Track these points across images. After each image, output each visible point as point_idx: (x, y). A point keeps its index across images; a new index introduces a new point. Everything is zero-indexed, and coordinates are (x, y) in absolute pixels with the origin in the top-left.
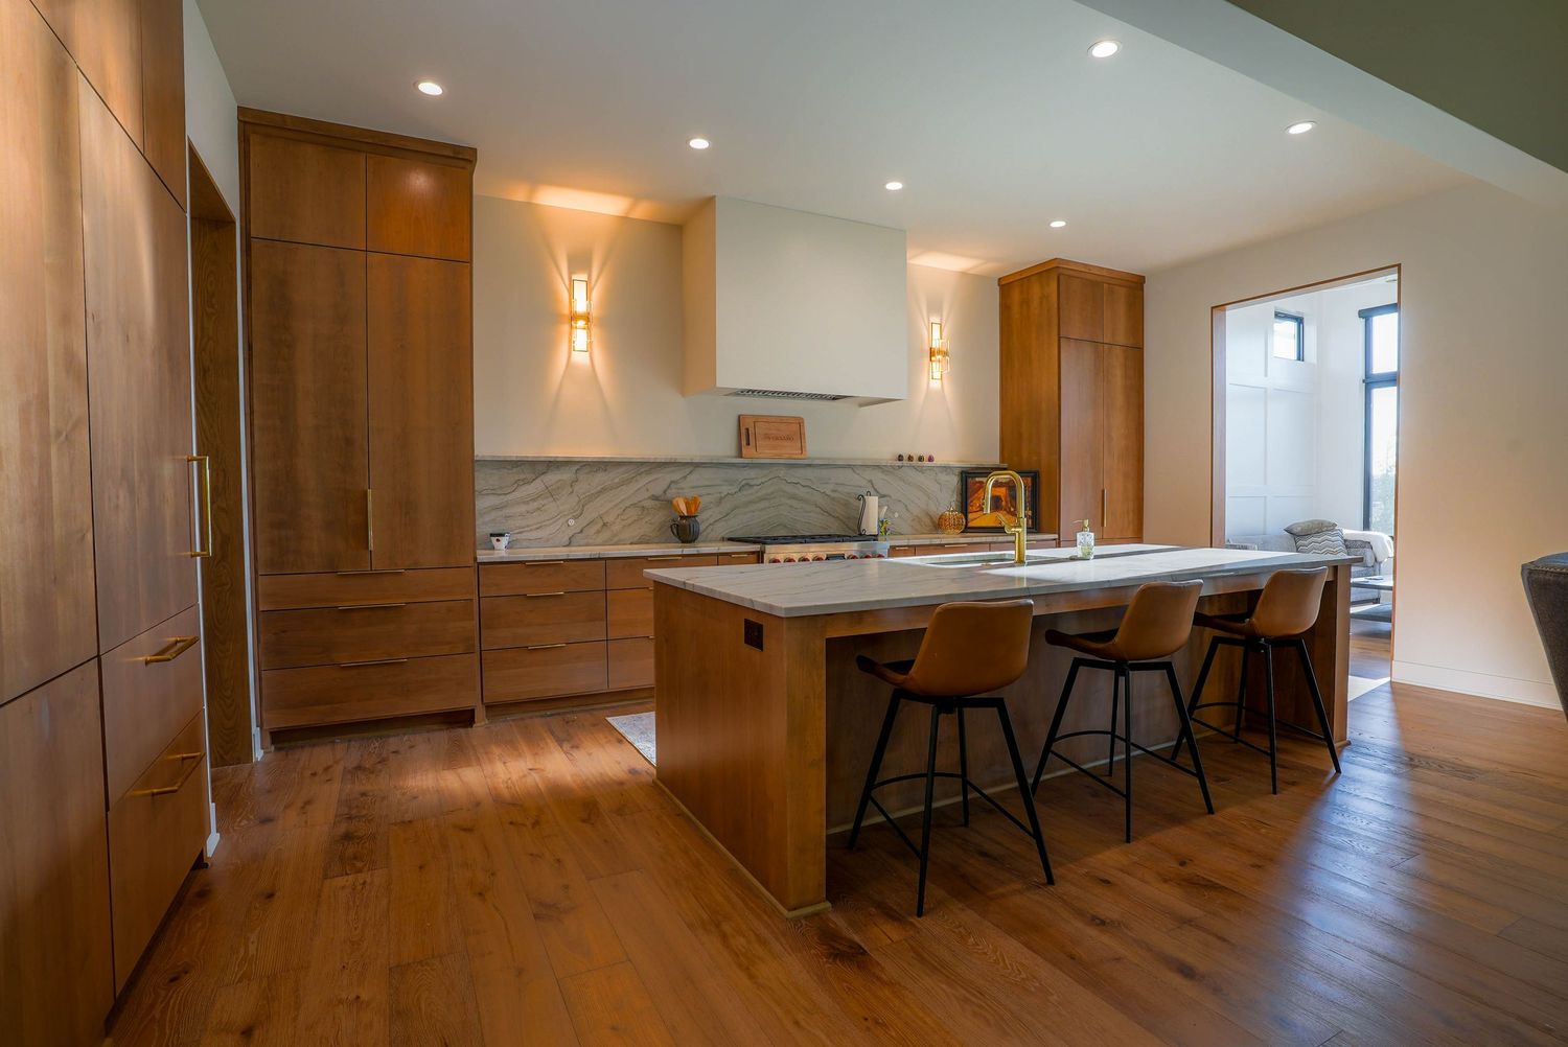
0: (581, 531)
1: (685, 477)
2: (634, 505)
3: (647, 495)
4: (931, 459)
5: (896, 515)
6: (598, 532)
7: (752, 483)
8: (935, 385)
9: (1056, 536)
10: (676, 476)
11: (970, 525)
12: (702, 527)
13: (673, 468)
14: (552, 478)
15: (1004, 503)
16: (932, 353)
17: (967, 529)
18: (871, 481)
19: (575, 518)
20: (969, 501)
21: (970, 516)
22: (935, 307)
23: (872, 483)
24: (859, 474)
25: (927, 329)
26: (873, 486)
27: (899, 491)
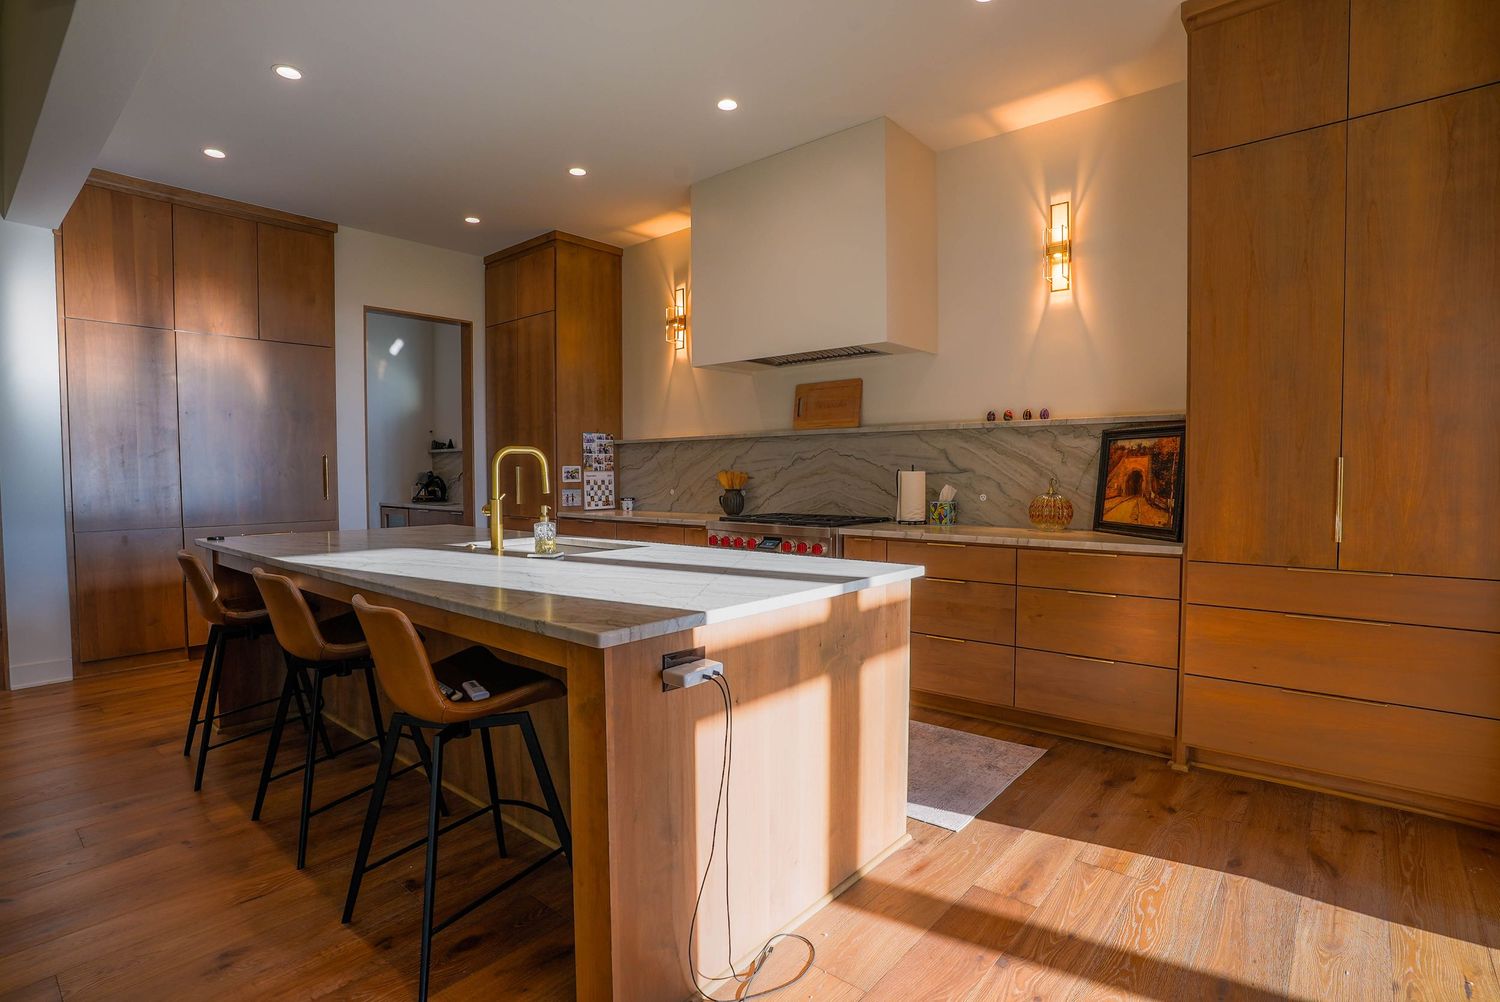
0: (678, 500)
1: (747, 452)
4: (1044, 415)
5: (983, 497)
6: (688, 500)
7: (805, 456)
8: (1061, 299)
9: (1178, 550)
10: (740, 452)
12: (760, 500)
13: (738, 444)
15: (1144, 484)
16: (1049, 251)
17: (1100, 524)
18: (944, 452)
19: (674, 489)
20: (1108, 478)
21: (1108, 504)
22: (1061, 176)
23: (946, 453)
24: (927, 442)
25: (1045, 217)
26: (948, 458)
27: (988, 463)
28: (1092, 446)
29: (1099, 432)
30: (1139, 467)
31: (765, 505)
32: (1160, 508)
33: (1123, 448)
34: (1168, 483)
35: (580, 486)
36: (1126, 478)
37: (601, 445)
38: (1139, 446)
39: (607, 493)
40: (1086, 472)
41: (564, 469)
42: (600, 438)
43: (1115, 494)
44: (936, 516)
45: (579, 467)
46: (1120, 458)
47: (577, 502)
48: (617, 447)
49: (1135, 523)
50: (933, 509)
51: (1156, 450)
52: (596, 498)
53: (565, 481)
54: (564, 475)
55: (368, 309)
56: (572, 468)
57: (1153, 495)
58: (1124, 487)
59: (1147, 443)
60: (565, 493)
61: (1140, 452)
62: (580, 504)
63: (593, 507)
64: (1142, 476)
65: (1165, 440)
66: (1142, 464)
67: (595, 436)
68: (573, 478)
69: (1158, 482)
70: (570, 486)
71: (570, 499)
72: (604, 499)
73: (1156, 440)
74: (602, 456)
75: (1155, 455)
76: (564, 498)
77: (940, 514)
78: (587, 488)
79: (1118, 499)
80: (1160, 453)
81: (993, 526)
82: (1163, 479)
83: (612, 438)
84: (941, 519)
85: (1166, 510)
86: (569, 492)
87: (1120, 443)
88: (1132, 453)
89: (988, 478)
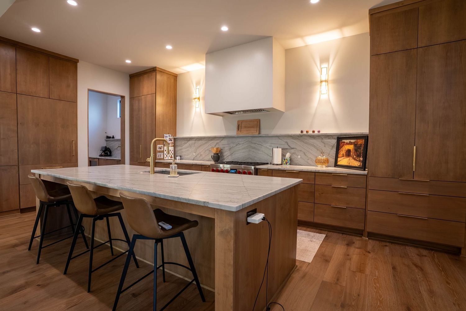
0: (196, 157)
1: (220, 142)
2: (208, 150)
3: (211, 147)
4: (319, 131)
5: (299, 157)
6: (200, 157)
7: (240, 143)
8: (324, 97)
9: (366, 173)
10: (218, 141)
11: (339, 163)
12: (225, 157)
13: (217, 139)
14: (190, 142)
15: (352, 153)
16: (321, 82)
17: (336, 165)
18: (287, 142)
19: (195, 153)
20: (339, 151)
21: (339, 159)
22: (325, 59)
23: (287, 143)
24: (281, 139)
25: (319, 71)
26: (288, 144)
27: (301, 146)
28: (334, 142)
29: (336, 137)
30: (350, 148)
31: (227, 158)
32: (357, 161)
33: (344, 142)
34: (360, 153)
35: (163, 152)
36: (345, 151)
37: (170, 138)
38: (350, 142)
39: (171, 154)
40: (332, 149)
41: (158, 146)
42: (169, 136)
43: (342, 156)
44: (285, 162)
45: (163, 146)
46: (343, 145)
47: (162, 157)
48: (175, 139)
49: (349, 165)
50: (284, 160)
51: (356, 143)
52: (168, 156)
53: (158, 150)
54: (158, 148)
55: (89, 90)
56: (160, 146)
57: (355, 157)
58: (345, 154)
59: (353, 141)
60: (158, 154)
61: (350, 143)
62: (163, 158)
63: (167, 159)
64: (351, 151)
65: (359, 140)
66: (351, 147)
67: (168, 135)
68: (161, 149)
69: (356, 153)
70: (160, 152)
71: (160, 156)
72: (170, 156)
73: (356, 140)
74: (170, 142)
75: (355, 145)
76: (158, 155)
77: (286, 162)
78: (165, 152)
79: (343, 158)
80: (357, 144)
81: (302, 165)
82: (358, 152)
83: (173, 136)
84: (286, 163)
85: (360, 161)
86: (159, 154)
87: (343, 141)
88: (347, 144)
89: (301, 151)
